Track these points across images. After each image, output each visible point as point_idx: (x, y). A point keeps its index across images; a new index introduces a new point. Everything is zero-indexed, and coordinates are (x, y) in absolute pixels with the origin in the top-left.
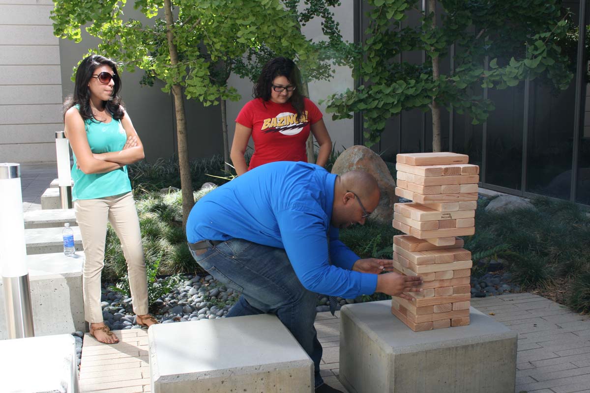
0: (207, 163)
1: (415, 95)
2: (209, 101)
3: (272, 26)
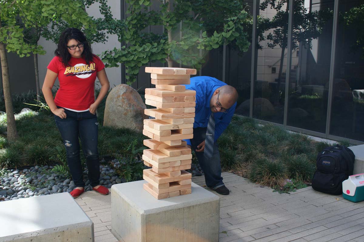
0: (25, 96)
1: (157, 53)
2: (24, 54)
3: (65, 6)
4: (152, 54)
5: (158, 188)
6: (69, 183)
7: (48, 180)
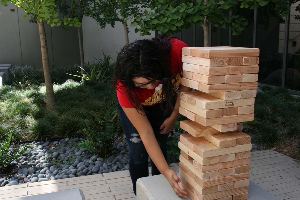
0: (72, 68)
1: (193, 14)
2: (54, 23)
4: (188, 16)
5: (201, 193)
6: (96, 160)
7: (75, 155)
